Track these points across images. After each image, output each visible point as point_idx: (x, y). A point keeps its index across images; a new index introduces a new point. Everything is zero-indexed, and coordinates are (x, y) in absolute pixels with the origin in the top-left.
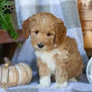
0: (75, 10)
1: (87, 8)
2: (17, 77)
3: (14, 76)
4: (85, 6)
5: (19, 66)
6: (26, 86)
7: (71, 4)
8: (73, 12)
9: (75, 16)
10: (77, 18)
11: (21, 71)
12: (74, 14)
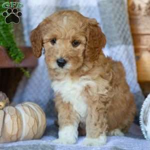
0: (123, 16)
1: (143, 12)
2: (20, 126)
3: (13, 124)
4: (140, 9)
5: (22, 106)
6: (35, 142)
7: (115, 5)
8: (119, 19)
9: (123, 26)
10: (126, 29)
11: (26, 115)
12: (120, 22)
